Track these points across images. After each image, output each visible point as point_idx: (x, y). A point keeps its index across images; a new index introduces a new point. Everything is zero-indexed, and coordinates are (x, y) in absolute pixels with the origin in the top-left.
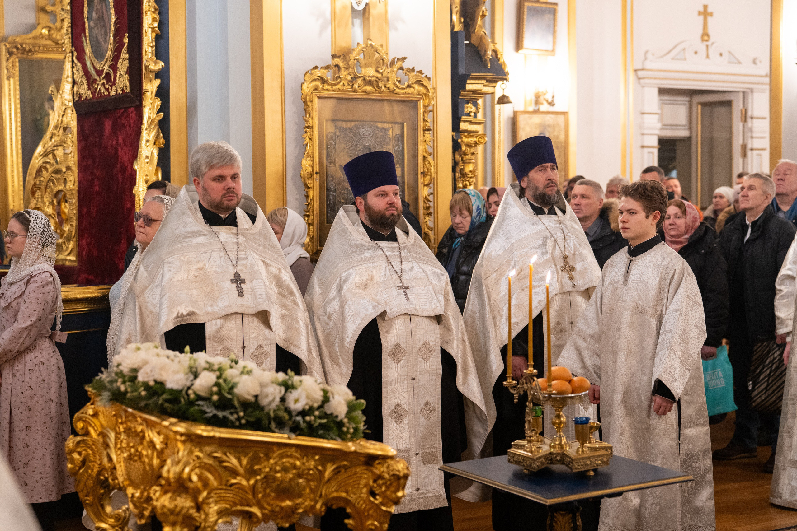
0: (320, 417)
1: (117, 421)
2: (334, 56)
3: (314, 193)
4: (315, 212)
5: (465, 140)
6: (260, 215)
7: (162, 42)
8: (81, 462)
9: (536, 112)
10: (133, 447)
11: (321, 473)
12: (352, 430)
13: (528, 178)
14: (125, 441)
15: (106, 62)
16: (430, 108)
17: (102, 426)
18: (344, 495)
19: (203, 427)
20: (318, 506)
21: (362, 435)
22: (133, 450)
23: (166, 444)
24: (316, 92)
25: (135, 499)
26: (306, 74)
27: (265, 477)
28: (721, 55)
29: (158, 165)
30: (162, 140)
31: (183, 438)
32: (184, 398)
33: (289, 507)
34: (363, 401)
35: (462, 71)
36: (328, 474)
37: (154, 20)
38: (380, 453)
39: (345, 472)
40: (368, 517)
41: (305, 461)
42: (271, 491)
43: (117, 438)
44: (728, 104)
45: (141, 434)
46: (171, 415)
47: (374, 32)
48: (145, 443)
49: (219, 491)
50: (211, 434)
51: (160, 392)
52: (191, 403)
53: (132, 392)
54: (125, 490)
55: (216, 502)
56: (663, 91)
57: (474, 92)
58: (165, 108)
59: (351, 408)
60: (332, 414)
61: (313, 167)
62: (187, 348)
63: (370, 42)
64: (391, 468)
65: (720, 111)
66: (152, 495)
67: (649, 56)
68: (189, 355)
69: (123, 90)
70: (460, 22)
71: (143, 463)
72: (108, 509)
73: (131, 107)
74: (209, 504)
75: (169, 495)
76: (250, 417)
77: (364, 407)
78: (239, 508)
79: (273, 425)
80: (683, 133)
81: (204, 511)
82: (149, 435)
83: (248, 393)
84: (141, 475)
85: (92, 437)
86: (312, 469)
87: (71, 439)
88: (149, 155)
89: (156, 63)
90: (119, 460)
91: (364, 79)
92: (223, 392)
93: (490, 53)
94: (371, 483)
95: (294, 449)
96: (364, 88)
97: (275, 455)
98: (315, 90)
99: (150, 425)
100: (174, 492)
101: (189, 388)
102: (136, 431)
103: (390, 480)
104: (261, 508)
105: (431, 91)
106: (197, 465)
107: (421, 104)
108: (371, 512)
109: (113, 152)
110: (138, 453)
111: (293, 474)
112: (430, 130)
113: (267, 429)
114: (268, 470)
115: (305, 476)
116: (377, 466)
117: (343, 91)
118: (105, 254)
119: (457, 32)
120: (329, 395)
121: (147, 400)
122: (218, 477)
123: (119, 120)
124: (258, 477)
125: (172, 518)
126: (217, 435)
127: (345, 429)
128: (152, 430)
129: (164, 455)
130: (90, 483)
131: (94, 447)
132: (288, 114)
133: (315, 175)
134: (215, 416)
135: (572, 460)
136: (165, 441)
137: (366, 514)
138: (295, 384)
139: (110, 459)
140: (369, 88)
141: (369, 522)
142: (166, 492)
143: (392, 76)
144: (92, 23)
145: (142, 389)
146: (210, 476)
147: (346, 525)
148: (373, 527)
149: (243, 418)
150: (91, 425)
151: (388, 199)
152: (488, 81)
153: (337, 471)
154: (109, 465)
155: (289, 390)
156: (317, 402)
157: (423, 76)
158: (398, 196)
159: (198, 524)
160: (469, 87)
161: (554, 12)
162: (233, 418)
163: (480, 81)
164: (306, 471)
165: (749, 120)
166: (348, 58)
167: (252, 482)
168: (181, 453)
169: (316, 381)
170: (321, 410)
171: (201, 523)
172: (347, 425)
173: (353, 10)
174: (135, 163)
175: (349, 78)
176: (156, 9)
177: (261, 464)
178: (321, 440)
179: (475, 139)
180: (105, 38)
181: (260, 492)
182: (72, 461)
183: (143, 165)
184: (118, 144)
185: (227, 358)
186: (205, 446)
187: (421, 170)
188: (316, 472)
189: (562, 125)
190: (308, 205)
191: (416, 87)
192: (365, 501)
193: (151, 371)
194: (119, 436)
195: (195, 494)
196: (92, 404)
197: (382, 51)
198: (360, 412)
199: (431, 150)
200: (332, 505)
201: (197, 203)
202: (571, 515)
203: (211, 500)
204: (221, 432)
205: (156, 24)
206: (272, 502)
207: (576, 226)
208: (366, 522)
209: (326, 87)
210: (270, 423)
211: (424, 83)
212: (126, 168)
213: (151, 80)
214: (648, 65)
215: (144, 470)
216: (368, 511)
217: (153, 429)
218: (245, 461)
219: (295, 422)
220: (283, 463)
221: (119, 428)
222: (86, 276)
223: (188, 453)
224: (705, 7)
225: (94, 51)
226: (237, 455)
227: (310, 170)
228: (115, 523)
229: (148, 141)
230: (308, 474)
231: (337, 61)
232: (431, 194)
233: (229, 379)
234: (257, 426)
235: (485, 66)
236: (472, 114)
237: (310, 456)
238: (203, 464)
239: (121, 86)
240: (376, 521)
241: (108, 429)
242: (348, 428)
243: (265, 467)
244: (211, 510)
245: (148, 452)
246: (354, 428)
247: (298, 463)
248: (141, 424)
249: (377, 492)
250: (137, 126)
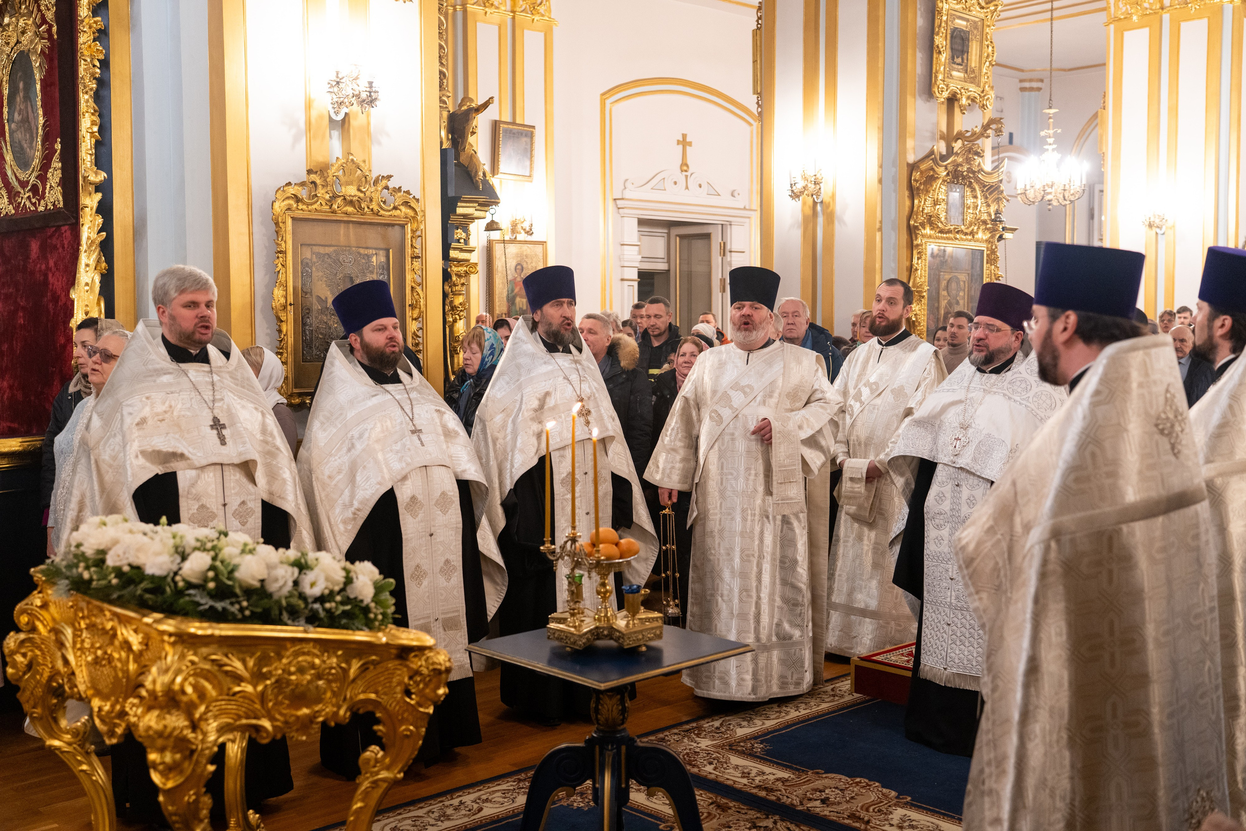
0: (343, 603)
1: (76, 615)
2: (309, 172)
3: (288, 328)
4: (289, 349)
5: (455, 269)
6: (235, 351)
7: (103, 149)
8: (27, 665)
9: (513, 241)
10: (99, 648)
11: (345, 671)
12: (380, 617)
13: (542, 311)
14: (87, 640)
15: (32, 172)
16: (418, 233)
17: (54, 619)
18: (373, 696)
19: (197, 624)
20: (342, 712)
21: (391, 620)
22: (99, 653)
23: (147, 645)
24: (289, 212)
25: (103, 713)
26: (277, 191)
27: (277, 681)
28: (700, 186)
29: (99, 294)
30: (104, 265)
31: (172, 639)
32: (170, 587)
33: (306, 715)
34: (392, 580)
35: (451, 193)
36: (353, 672)
37: (93, 123)
38: (415, 643)
39: (375, 668)
40: (403, 721)
41: (325, 658)
42: (285, 698)
43: (75, 636)
44: (708, 236)
45: (111, 632)
46: (154, 609)
47: (355, 147)
48: (117, 643)
49: (218, 703)
50: (209, 632)
51: (137, 580)
52: (179, 593)
53: (99, 580)
54: (90, 702)
55: (216, 717)
56: (642, 222)
57: (465, 216)
58: (107, 227)
59: (379, 589)
60: (356, 598)
61: (286, 298)
62: (164, 519)
63: (351, 157)
64: (431, 661)
65: (699, 244)
66: (127, 709)
67: (628, 184)
68: (167, 528)
69: (54, 205)
70: (448, 139)
71: (115, 668)
72: (64, 723)
73: (64, 225)
74: (207, 720)
75: (156, 713)
76: (257, 606)
77: (393, 588)
78: (244, 721)
79: (285, 616)
80: (662, 266)
81: (202, 730)
82: (122, 634)
83: (253, 578)
84: (112, 683)
85: (40, 634)
86: (334, 668)
87: (12, 637)
88: (90, 282)
89: (96, 174)
90: (79, 664)
91: (345, 199)
92: (221, 577)
93: (481, 174)
94: (406, 680)
95: (311, 644)
96: (345, 209)
97: (288, 653)
98: (289, 209)
99: (124, 621)
100: (161, 708)
101: (176, 574)
102: (103, 629)
103: (429, 676)
104: (272, 719)
105: (420, 214)
106: (192, 672)
107: (409, 228)
108: (406, 715)
109: (42, 278)
110: (106, 657)
111: (311, 675)
112: (419, 257)
113: (279, 622)
114: (280, 672)
115: (326, 677)
116: (413, 659)
117: (320, 211)
118: (32, 398)
119: (445, 149)
120: (352, 574)
121: (120, 590)
122: (218, 686)
123: (49, 241)
124: (268, 682)
125: (160, 742)
126: (217, 632)
127: (372, 616)
128: (125, 627)
129: (142, 659)
130: (39, 691)
131: (43, 646)
132: (257, 237)
133: (289, 307)
134: (212, 608)
135: (623, 634)
136: (145, 641)
137: (400, 718)
138: (310, 563)
139: (66, 662)
140: (350, 209)
141: (403, 727)
142: (149, 709)
143: (375, 196)
144: (13, 126)
145: (113, 575)
146: (208, 686)
147: (375, 732)
148: (408, 733)
149: (247, 608)
150: (39, 619)
151: (387, 333)
152: (480, 205)
153: (364, 669)
154: (66, 669)
155: (304, 571)
156: (338, 584)
157: (411, 197)
158: (399, 330)
159: (194, 747)
160: (459, 211)
161: (531, 136)
162: (235, 609)
163: (471, 205)
164: (327, 671)
165: (728, 254)
166: (326, 175)
167: (260, 688)
168: (169, 659)
169: (334, 558)
170: (342, 594)
171: (197, 746)
172: (374, 610)
173: (331, 120)
174: (71, 291)
175: (327, 197)
176: (95, 111)
177: (270, 665)
178: (345, 631)
179: (465, 268)
180: (31, 143)
181: (270, 701)
182: (15, 665)
183: (82, 294)
184: (48, 268)
185: (213, 530)
186: (200, 647)
187: (408, 301)
188: (339, 669)
189: (541, 255)
190: (281, 341)
191: (403, 208)
192: (398, 703)
193: (124, 553)
194: (79, 633)
195: (189, 710)
196: (40, 592)
197: (365, 168)
198: (388, 593)
199: (419, 280)
200: (358, 709)
201: (160, 339)
202: (619, 697)
203: (210, 714)
204: (221, 629)
205: (96, 129)
206: (285, 712)
207: (592, 367)
208: (400, 727)
209: (301, 206)
210: (281, 614)
211: (412, 205)
212: (59, 296)
213: (90, 194)
214: (627, 194)
215: (116, 677)
216: (402, 714)
217: (128, 625)
218: (251, 663)
219: (312, 610)
220: (299, 662)
221: (79, 623)
222: (9, 424)
223: (179, 658)
224: (684, 136)
225: (16, 158)
226: (241, 656)
227: (283, 300)
228: (72, 740)
229: (87, 265)
230: (329, 674)
231: (313, 177)
232: (421, 329)
233: (228, 561)
234: (266, 618)
235: (477, 188)
236: (462, 241)
237: (331, 651)
238: (198, 671)
239: (52, 200)
240: (411, 725)
241: (63, 624)
242: (376, 615)
243: (276, 669)
244: (210, 728)
245: (120, 655)
246: (381, 614)
247: (317, 661)
248: (111, 620)
249: (413, 691)
250: (72, 247)
